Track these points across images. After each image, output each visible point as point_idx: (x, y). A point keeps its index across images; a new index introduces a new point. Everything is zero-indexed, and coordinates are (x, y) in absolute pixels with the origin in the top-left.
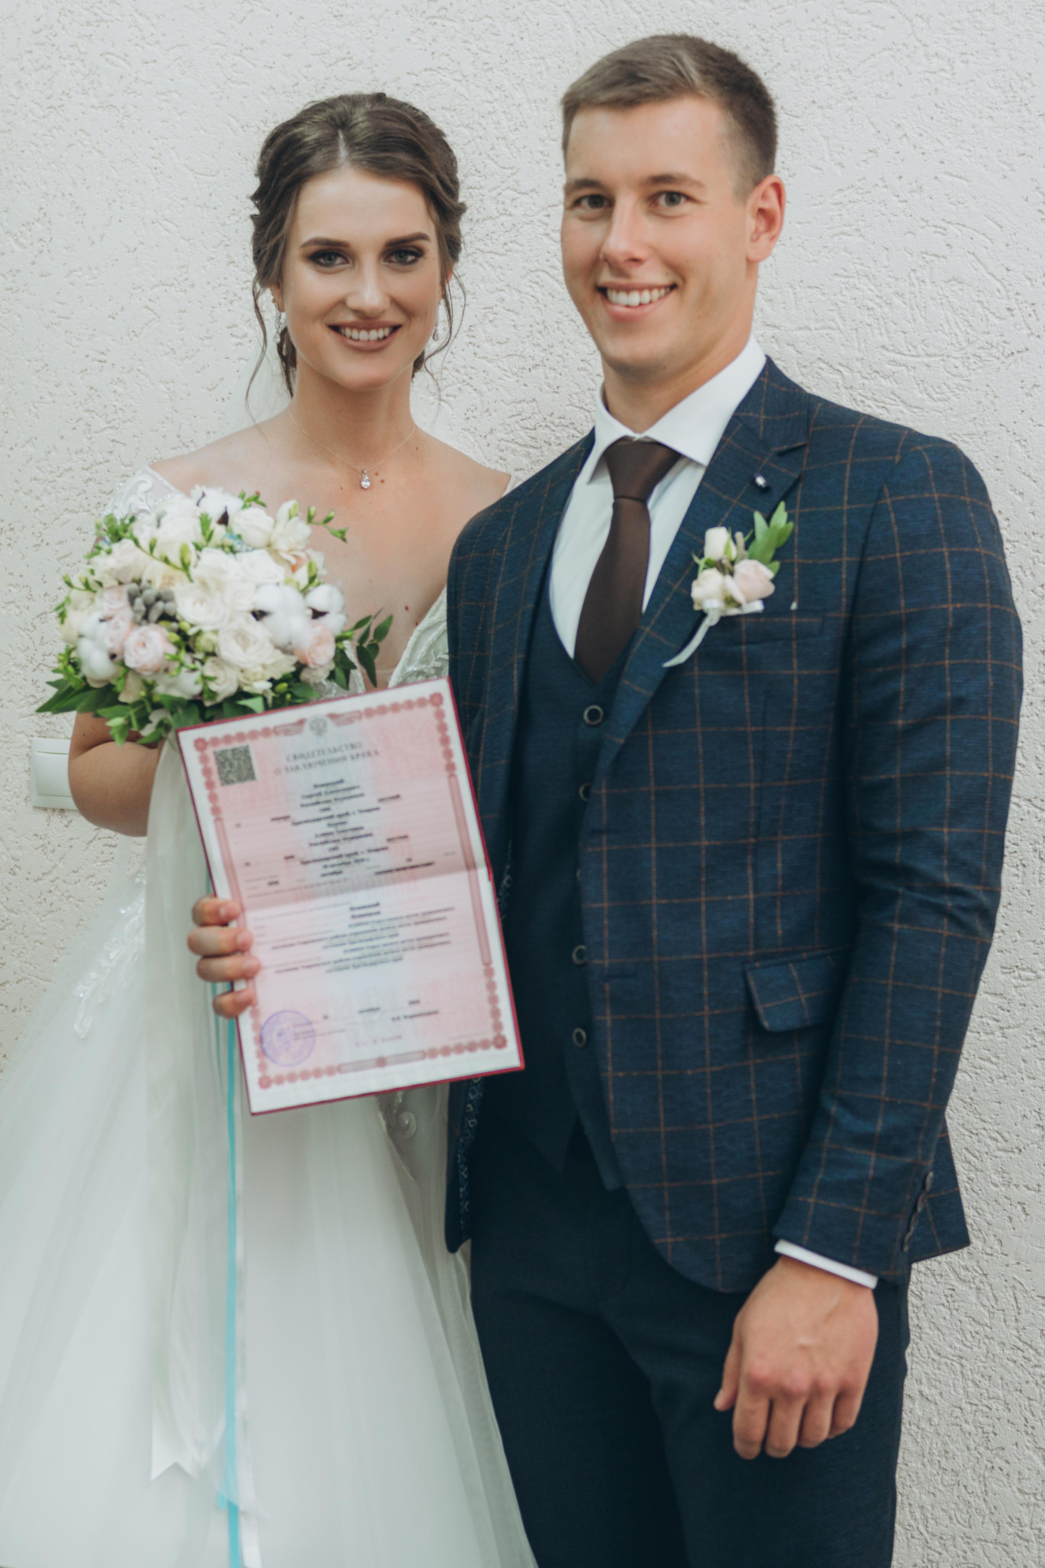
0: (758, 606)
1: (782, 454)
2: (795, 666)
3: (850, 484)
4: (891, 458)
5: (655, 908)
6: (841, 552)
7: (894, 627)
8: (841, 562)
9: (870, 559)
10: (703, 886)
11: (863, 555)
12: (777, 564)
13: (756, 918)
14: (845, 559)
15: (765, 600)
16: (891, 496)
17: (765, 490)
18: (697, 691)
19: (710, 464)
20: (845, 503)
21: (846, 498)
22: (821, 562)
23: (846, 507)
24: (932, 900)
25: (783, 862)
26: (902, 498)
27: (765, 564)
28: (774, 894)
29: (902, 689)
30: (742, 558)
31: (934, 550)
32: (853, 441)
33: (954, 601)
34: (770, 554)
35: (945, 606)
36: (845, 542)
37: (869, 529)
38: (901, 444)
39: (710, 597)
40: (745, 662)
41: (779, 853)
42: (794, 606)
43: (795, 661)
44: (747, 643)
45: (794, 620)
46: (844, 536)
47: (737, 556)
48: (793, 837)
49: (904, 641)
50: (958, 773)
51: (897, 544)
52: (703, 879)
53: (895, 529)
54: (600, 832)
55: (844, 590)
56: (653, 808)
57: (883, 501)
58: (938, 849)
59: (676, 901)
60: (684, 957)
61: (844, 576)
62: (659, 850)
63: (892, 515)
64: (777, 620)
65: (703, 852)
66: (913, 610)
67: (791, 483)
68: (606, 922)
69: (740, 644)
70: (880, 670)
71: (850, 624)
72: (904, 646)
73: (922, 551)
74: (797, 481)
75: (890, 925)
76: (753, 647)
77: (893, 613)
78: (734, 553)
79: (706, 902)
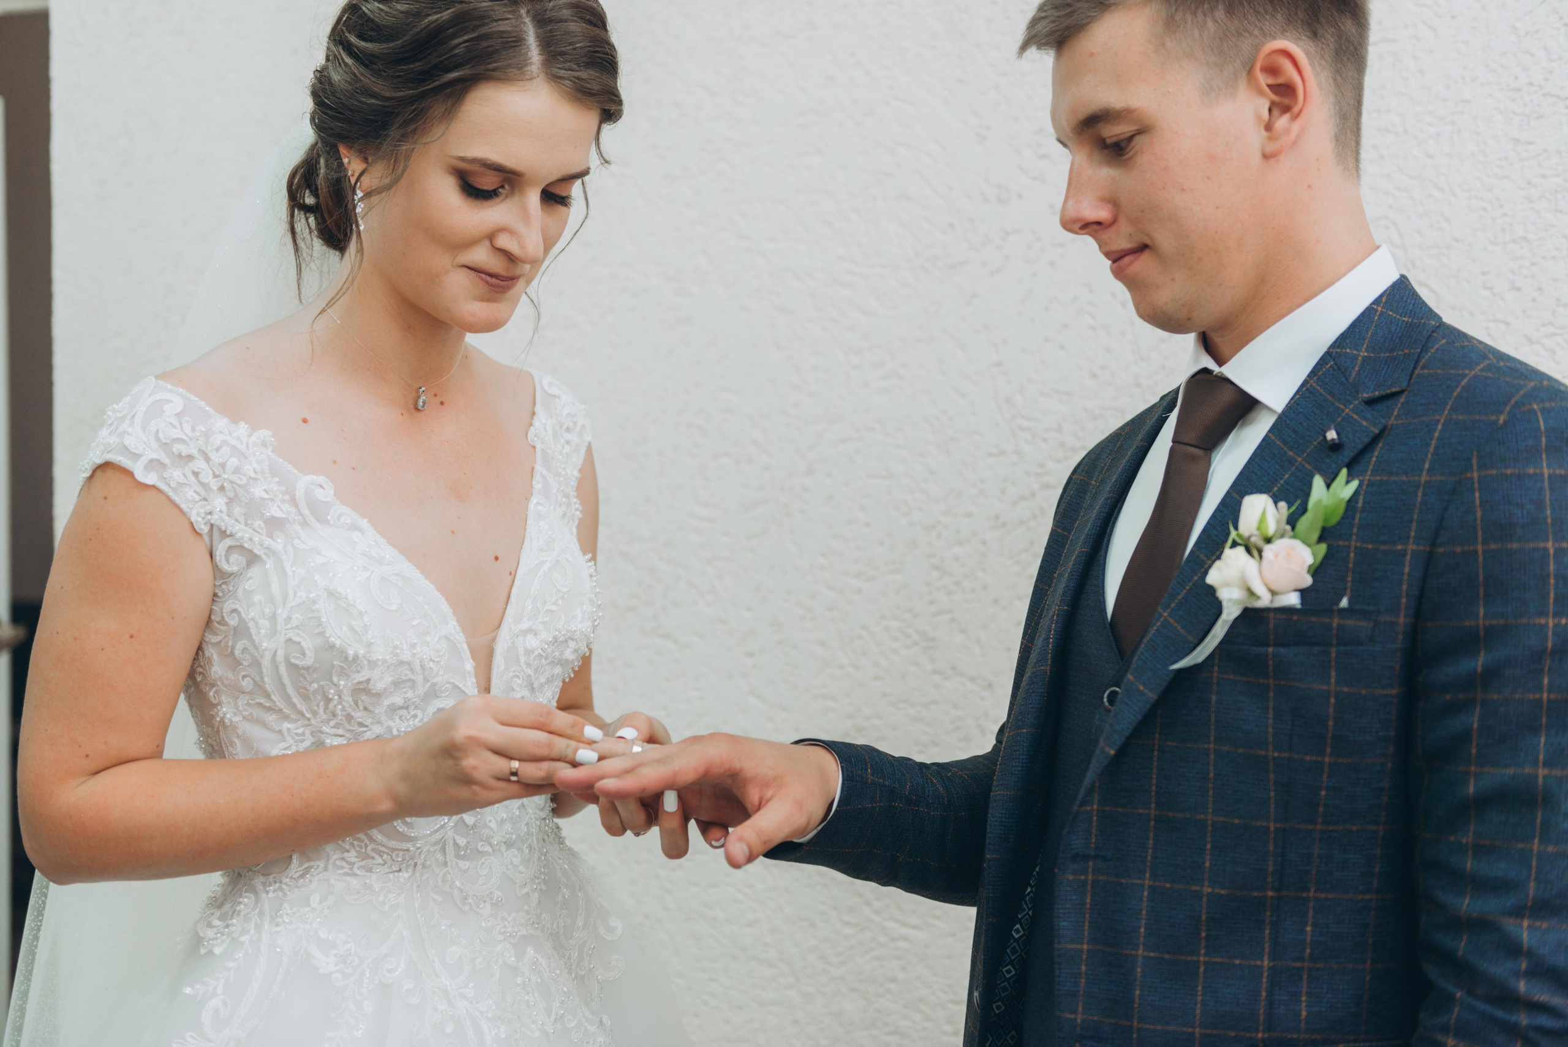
0: (1293, 600)
1: (1370, 402)
2: (1333, 680)
3: (1437, 447)
4: (1494, 418)
5: (1140, 959)
6: (1408, 538)
7: (1470, 642)
8: (1405, 551)
9: (1441, 550)
10: (1203, 941)
11: (1434, 544)
12: (1323, 548)
13: (1270, 993)
14: (1411, 547)
15: (1303, 592)
16: (1480, 468)
17: (1335, 447)
18: (1214, 698)
19: (1284, 412)
20: (1425, 473)
21: (1427, 466)
22: (1383, 548)
23: (1424, 478)
24: (1500, 1014)
25: (1314, 925)
26: (1494, 472)
27: (1309, 545)
28: (1298, 964)
29: (1475, 726)
30: (1282, 536)
31: (1532, 545)
32: (1458, 390)
33: (1556, 614)
34: (1315, 535)
35: (1543, 621)
36: (1414, 525)
37: (1446, 509)
38: (1513, 402)
39: (1227, 585)
40: (1271, 668)
41: (1311, 913)
42: (1344, 603)
43: (1333, 674)
44: (1275, 645)
45: (1336, 622)
46: (1415, 517)
47: (1276, 532)
48: (1331, 896)
49: (1480, 662)
50: (1551, 849)
51: (1480, 533)
52: (1204, 934)
53: (1479, 514)
54: (1086, 858)
55: (1405, 587)
56: (1151, 835)
57: (1469, 475)
58: (1514, 949)
59: (1166, 956)
60: (1171, 1028)
61: (1407, 570)
62: (1152, 889)
63: (1477, 495)
64: (1313, 619)
65: (1205, 899)
66: (1494, 622)
67: (1367, 440)
68: (1083, 968)
69: (1268, 645)
70: (1448, 697)
71: (1414, 633)
72: (1479, 669)
73: (1515, 546)
74: (1376, 439)
75: (1443, 1039)
76: (1282, 650)
77: (1467, 623)
78: (1271, 528)
79: (1205, 963)
